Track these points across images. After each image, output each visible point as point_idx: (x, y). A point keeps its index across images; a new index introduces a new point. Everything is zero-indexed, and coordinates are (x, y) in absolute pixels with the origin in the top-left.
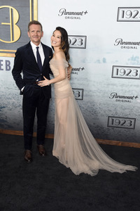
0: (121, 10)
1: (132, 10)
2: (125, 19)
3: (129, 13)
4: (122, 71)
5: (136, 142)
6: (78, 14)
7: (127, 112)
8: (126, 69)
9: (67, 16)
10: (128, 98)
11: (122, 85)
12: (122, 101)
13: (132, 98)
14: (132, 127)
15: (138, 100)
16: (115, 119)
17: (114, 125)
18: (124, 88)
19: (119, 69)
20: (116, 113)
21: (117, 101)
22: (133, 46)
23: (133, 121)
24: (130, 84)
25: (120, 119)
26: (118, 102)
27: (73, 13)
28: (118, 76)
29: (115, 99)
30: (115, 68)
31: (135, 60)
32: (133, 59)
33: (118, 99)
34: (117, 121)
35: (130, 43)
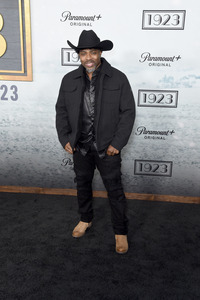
0: (147, 14)
1: (162, 14)
2: (152, 26)
3: (157, 18)
4: (152, 97)
5: (174, 194)
6: (88, 19)
7: (160, 153)
8: (156, 94)
9: (73, 21)
10: (160, 133)
11: (153, 116)
12: (154, 138)
13: (166, 133)
14: (168, 173)
15: (175, 136)
16: (144, 163)
17: (143, 172)
18: (155, 120)
19: (148, 94)
20: (146, 155)
21: (146, 138)
22: (165, 62)
23: (169, 165)
24: (163, 115)
25: (152, 164)
26: (148, 140)
27: (81, 18)
28: (147, 103)
29: (143, 135)
30: (142, 93)
31: (168, 81)
32: (166, 80)
33: (148, 135)
34: (148, 166)
35: (160, 59)
